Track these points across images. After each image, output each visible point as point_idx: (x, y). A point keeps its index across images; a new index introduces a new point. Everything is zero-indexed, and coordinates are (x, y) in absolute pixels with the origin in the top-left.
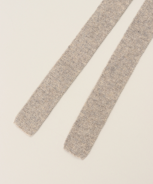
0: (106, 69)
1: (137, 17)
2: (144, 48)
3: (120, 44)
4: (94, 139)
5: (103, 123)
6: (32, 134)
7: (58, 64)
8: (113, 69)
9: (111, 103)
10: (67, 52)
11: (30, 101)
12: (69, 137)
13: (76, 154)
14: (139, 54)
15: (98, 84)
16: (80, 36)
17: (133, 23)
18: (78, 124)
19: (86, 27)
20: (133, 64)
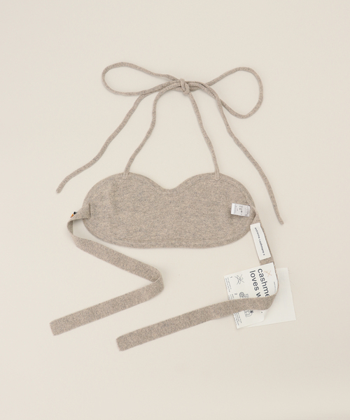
0: (163, 322)
1: (194, 312)
2: (185, 328)
3: (177, 317)
4: (132, 346)
5: (141, 343)
6: (55, 335)
7: (88, 309)
8: (165, 325)
9: (152, 338)
10: (96, 306)
11: (64, 318)
12: (123, 336)
13: (119, 346)
14: (181, 329)
15: (154, 325)
16: (107, 302)
17: (190, 313)
18: (131, 334)
19: (114, 300)
20: (175, 330)
